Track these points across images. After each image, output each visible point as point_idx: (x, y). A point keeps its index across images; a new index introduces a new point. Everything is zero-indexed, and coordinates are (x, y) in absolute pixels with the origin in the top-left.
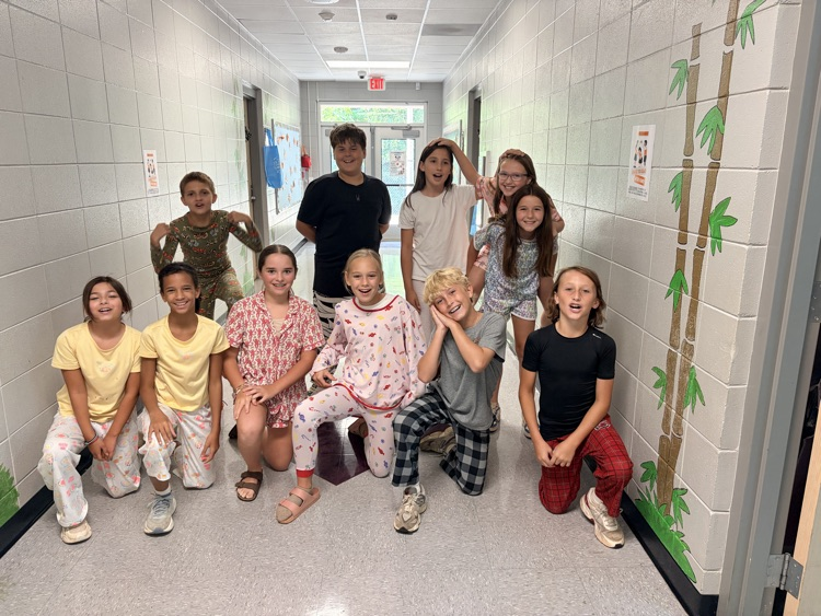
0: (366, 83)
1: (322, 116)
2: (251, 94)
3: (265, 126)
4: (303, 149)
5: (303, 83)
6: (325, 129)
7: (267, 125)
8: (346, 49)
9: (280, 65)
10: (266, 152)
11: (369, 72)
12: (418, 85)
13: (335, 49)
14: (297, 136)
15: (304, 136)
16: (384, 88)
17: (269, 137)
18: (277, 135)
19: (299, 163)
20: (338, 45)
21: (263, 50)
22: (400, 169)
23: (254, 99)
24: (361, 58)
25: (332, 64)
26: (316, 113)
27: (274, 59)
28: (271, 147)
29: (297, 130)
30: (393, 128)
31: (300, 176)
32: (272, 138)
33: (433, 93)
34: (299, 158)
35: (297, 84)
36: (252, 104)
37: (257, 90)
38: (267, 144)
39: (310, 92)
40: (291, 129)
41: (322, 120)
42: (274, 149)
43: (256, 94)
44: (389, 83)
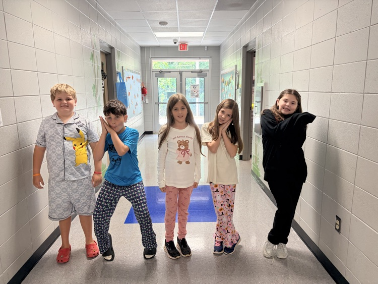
0: (177, 47)
1: (153, 66)
2: (108, 51)
3: (117, 70)
4: (142, 84)
5: (142, 48)
6: (154, 73)
7: (118, 69)
8: (167, 23)
9: (128, 36)
10: (118, 86)
11: (179, 40)
12: (206, 48)
13: (160, 23)
14: (139, 77)
15: (143, 77)
16: (187, 50)
17: (120, 77)
18: (126, 76)
19: (140, 92)
20: (162, 20)
21: (116, 25)
22: (197, 94)
23: (110, 54)
24: (175, 30)
25: (159, 34)
26: (150, 65)
27: (123, 32)
28: (121, 83)
29: (139, 74)
30: (192, 72)
31: (141, 99)
32: (122, 78)
33: (215, 52)
34: (140, 89)
35: (139, 48)
36: (108, 56)
37: (112, 48)
38: (119, 81)
39: (146, 52)
40: (135, 73)
41: (153, 68)
42: (123, 84)
43: (111, 51)
44: (190, 47)
